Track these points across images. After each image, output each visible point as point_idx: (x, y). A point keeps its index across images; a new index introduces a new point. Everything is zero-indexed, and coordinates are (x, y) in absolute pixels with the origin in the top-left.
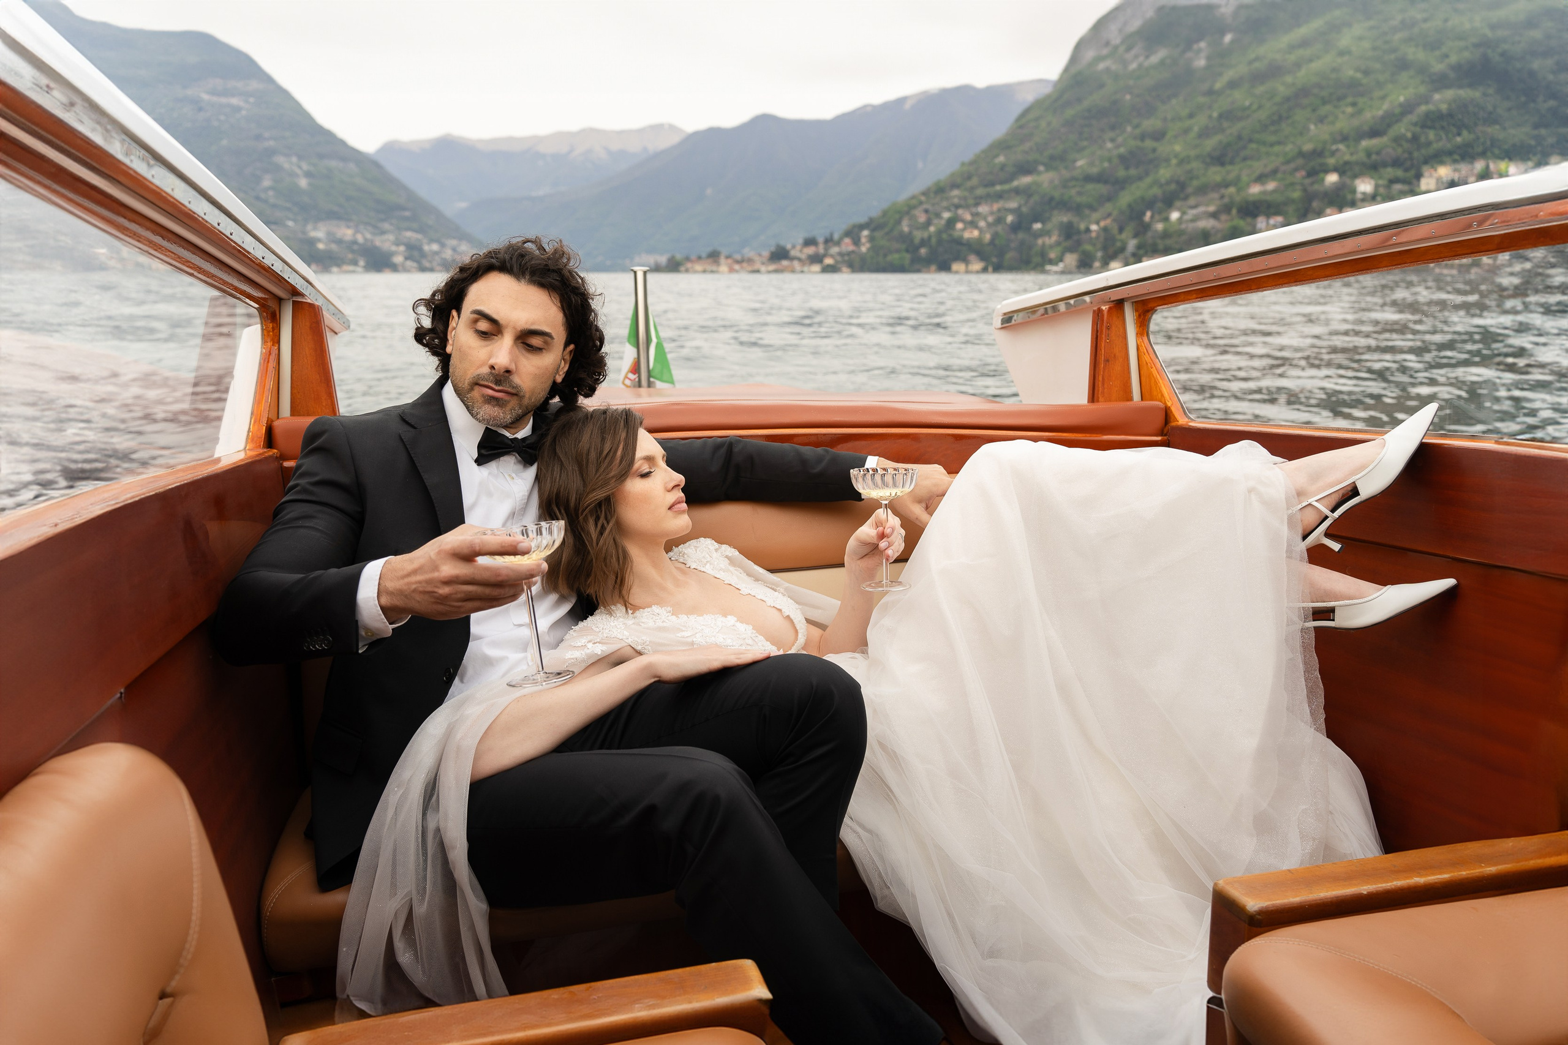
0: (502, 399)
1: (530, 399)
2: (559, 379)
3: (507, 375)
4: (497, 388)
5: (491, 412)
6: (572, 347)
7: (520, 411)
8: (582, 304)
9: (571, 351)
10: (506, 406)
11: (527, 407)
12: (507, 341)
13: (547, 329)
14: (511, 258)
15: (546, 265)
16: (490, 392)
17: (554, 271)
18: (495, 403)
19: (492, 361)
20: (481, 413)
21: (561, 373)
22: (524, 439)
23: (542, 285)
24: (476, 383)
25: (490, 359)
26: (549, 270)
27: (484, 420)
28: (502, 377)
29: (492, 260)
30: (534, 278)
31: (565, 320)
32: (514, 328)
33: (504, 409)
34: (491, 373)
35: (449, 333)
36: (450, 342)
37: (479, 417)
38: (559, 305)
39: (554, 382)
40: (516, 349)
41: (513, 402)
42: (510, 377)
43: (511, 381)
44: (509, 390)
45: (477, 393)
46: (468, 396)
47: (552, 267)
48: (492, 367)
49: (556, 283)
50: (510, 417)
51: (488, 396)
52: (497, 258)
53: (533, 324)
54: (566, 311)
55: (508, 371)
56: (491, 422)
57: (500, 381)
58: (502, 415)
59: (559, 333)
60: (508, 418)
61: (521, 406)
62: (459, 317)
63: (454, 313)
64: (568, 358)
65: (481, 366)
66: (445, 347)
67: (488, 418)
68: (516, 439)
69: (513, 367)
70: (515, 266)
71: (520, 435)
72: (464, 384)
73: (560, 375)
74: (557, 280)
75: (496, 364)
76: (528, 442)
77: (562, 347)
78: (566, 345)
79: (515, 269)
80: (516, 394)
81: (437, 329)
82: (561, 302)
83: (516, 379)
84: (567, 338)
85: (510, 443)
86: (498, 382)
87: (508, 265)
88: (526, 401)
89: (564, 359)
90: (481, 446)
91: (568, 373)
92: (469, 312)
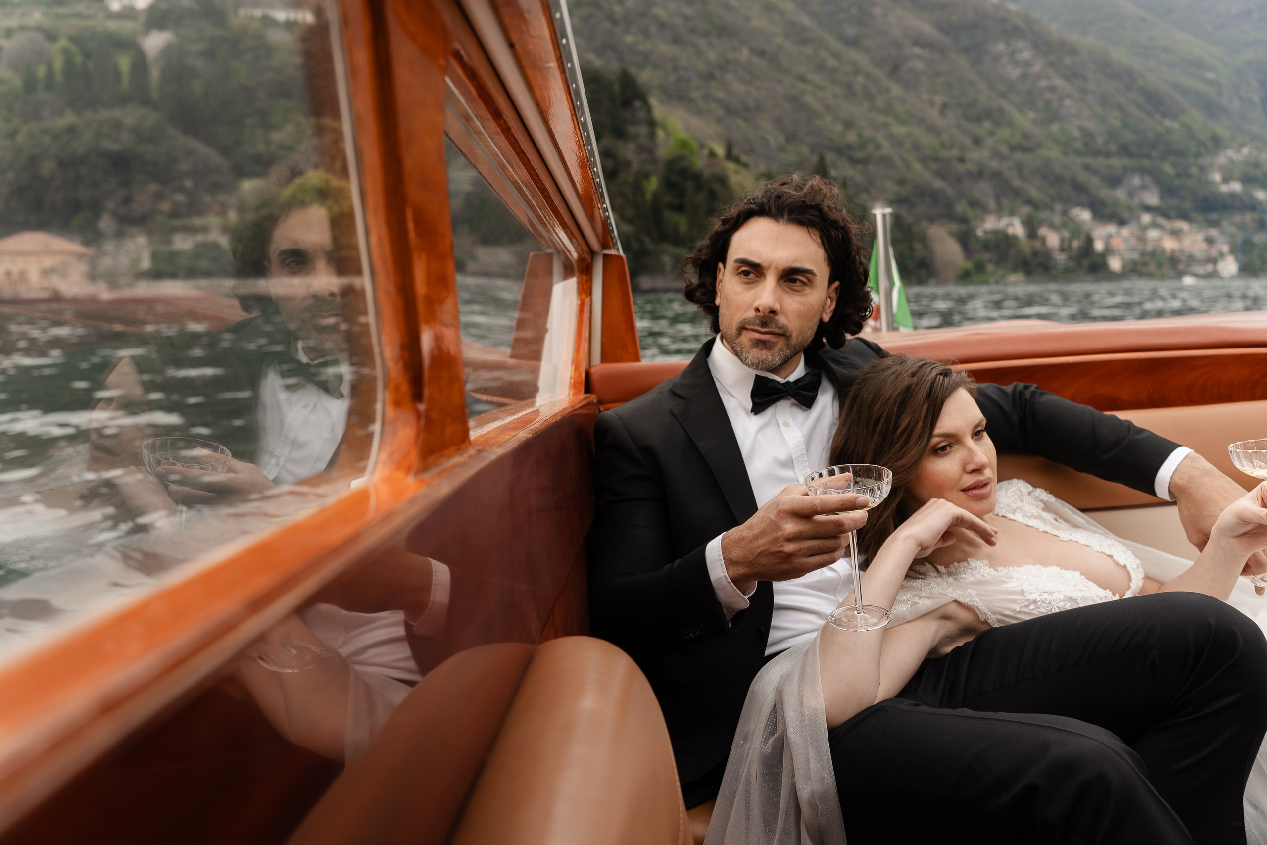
0: (769, 341)
1: (798, 338)
2: (826, 318)
3: (772, 315)
4: (763, 330)
5: (759, 356)
6: (837, 284)
7: (788, 351)
8: (843, 237)
9: (837, 288)
10: (773, 348)
11: (794, 347)
12: (770, 281)
13: (808, 266)
14: (769, 201)
15: (804, 202)
16: (757, 335)
17: (811, 207)
18: (763, 346)
19: (756, 304)
20: (750, 357)
21: (828, 312)
22: (797, 381)
23: (800, 223)
24: (742, 328)
25: (754, 302)
26: (806, 206)
27: (753, 364)
28: (768, 317)
29: (751, 206)
30: (794, 216)
31: (826, 255)
32: (776, 268)
33: (772, 351)
34: (756, 316)
35: (717, 286)
36: (719, 294)
37: (747, 361)
38: (819, 241)
39: (821, 321)
40: (780, 291)
41: (781, 343)
42: (776, 318)
43: (777, 321)
44: (776, 330)
45: (746, 338)
46: (737, 341)
47: (809, 203)
48: (757, 310)
49: (815, 219)
50: (779, 359)
51: (755, 339)
52: (755, 203)
53: (795, 261)
54: (827, 248)
55: (773, 312)
56: (760, 366)
57: (766, 322)
58: (770, 357)
59: (821, 271)
60: (777, 360)
61: (788, 346)
62: (724, 268)
63: (721, 265)
64: (834, 295)
65: (747, 310)
66: (714, 299)
67: (757, 362)
68: (788, 382)
69: (777, 307)
70: (773, 208)
71: (792, 378)
72: (732, 330)
73: (827, 314)
74: (816, 216)
75: (759, 306)
76: (801, 384)
77: (826, 284)
78: (831, 282)
79: (773, 210)
80: (784, 334)
81: (706, 283)
82: (821, 238)
83: (781, 319)
84: (831, 275)
85: (782, 387)
86: (764, 324)
87: (767, 208)
88: (794, 341)
89: (830, 297)
90: (754, 395)
91: (835, 312)
92: (733, 261)
